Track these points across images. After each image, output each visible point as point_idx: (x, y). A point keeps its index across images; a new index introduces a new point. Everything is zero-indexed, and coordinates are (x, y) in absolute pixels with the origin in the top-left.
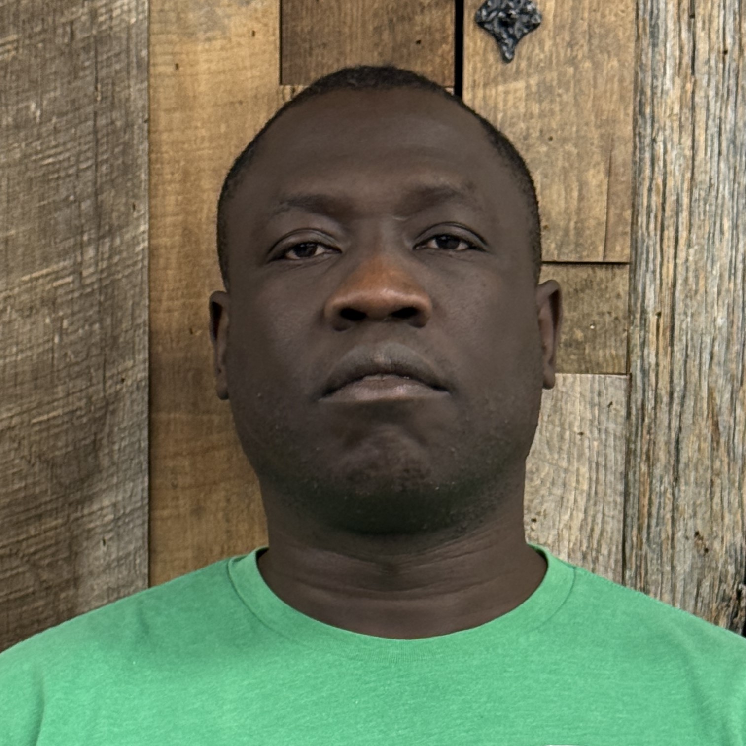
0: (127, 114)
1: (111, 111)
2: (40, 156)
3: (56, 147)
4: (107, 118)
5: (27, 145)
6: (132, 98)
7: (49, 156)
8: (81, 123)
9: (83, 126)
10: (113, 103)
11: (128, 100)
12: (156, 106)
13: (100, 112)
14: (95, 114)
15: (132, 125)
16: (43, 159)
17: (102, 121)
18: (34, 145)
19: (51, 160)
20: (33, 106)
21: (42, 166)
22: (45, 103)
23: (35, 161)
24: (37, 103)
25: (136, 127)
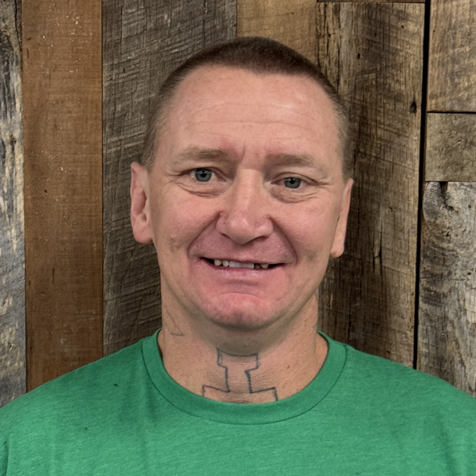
0: (223, 21)
1: (214, 19)
2: (170, 48)
3: (179, 42)
4: (211, 23)
5: (162, 41)
6: (227, 11)
7: (175, 48)
8: (195, 27)
9: (196, 29)
10: (215, 14)
11: (224, 12)
12: (241, 16)
13: (206, 20)
14: (204, 21)
15: (227, 28)
16: (172, 49)
17: (208, 26)
18: (166, 41)
19: (176, 50)
20: (166, 16)
21: (171, 54)
22: (173, 14)
23: (167, 50)
24: (168, 15)
25: (228, 29)
